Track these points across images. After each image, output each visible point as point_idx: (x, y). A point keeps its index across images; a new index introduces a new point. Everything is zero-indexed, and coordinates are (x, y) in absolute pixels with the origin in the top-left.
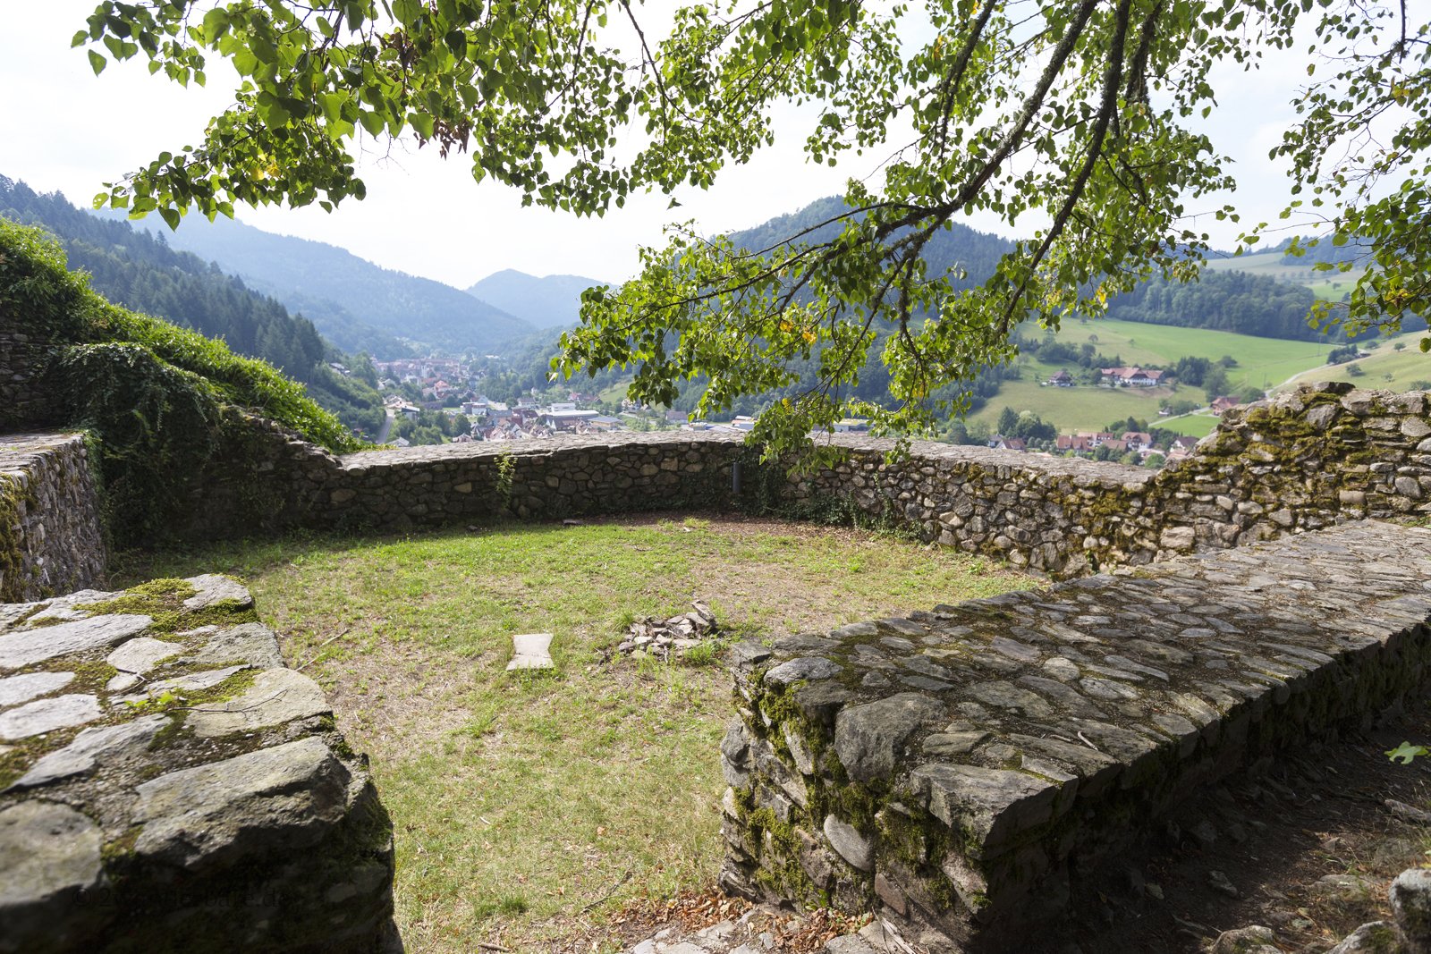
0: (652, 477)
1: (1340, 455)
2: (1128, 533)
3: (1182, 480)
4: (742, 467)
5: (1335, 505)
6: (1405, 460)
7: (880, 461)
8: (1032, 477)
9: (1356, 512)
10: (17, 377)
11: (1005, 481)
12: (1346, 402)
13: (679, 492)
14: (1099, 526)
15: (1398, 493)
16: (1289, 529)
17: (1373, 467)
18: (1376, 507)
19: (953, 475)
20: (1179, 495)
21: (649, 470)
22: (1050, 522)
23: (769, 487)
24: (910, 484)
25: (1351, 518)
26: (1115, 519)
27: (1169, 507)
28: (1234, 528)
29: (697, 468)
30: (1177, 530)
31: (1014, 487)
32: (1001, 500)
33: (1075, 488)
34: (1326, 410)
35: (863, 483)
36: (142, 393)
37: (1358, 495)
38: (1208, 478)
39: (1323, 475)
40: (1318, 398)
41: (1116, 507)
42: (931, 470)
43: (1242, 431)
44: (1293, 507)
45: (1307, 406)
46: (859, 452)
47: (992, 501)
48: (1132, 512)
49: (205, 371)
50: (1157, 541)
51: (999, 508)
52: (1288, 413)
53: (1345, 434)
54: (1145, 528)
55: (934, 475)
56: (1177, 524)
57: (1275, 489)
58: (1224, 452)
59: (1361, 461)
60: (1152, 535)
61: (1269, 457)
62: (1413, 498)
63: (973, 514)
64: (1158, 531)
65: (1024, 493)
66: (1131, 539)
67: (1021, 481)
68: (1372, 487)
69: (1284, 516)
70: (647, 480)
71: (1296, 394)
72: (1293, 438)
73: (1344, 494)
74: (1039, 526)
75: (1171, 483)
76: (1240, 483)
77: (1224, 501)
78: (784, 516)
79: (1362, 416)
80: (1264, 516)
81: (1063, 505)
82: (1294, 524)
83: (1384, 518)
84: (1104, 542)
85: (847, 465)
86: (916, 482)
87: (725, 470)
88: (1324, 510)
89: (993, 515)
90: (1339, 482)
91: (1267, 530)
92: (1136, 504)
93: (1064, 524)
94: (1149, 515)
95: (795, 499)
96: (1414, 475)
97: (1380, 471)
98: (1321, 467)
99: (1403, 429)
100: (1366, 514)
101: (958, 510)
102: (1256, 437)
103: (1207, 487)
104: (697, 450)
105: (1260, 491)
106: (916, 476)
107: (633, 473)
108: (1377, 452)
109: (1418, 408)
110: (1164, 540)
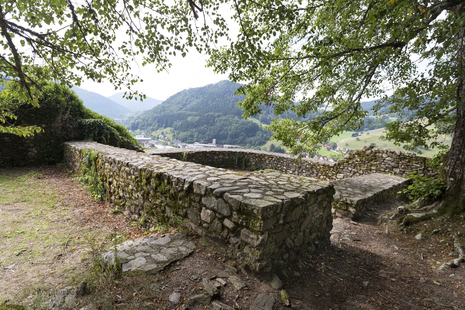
0: (216, 159)
1: (372, 160)
2: (330, 175)
3: (342, 164)
4: (238, 158)
5: (371, 170)
6: (383, 162)
7: (273, 158)
8: (309, 162)
9: (374, 171)
10: (71, 127)
11: (303, 163)
12: (373, 150)
13: (222, 163)
14: (324, 173)
15: (382, 168)
16: (362, 174)
17: (378, 163)
18: (378, 170)
19: (291, 162)
20: (341, 167)
21: (216, 157)
22: (313, 172)
23: (245, 163)
24: (280, 163)
25: (373, 172)
26: (327, 172)
27: (339, 170)
28: (352, 174)
29: (227, 157)
30: (340, 174)
31: (305, 165)
32: (302, 167)
33: (319, 165)
34: (369, 151)
35: (268, 162)
36: (103, 133)
37: (375, 168)
38: (347, 164)
39: (369, 164)
40: (368, 149)
41: (328, 169)
42: (286, 160)
43: (354, 154)
44: (363, 170)
45: (366, 150)
46: (268, 155)
47: (300, 167)
48: (331, 170)
49: (113, 127)
50: (336, 177)
51: (302, 169)
52: (363, 151)
53: (373, 156)
54: (334, 174)
55: (286, 161)
56: (340, 173)
57: (359, 166)
58: (350, 159)
59: (376, 161)
60: (335, 175)
61: (359, 160)
62: (384, 169)
63: (295, 170)
64: (336, 175)
65: (307, 166)
66: (331, 176)
67: (307, 163)
68: (377, 166)
69: (361, 172)
70: (215, 160)
71: (364, 148)
72: (363, 156)
73: (372, 168)
74: (311, 173)
75: (339, 164)
76: (353, 165)
77: (350, 169)
78: (248, 170)
79: (376, 153)
80: (357, 172)
81: (316, 169)
82: (363, 174)
83: (379, 173)
84: (325, 177)
85: (265, 158)
86: (282, 163)
87: (234, 158)
88: (369, 171)
89: (300, 171)
90: (371, 165)
91: (358, 174)
92: (332, 169)
93: (316, 173)
94: (334, 171)
95: (251, 166)
96: (385, 164)
97: (379, 164)
98: (368, 162)
99: (383, 156)
100: (376, 172)
101: (291, 169)
102: (356, 156)
103: (347, 166)
104: (228, 153)
105: (357, 167)
106: (282, 162)
107: (212, 158)
108: (379, 160)
109: (386, 152)
110: (338, 177)
